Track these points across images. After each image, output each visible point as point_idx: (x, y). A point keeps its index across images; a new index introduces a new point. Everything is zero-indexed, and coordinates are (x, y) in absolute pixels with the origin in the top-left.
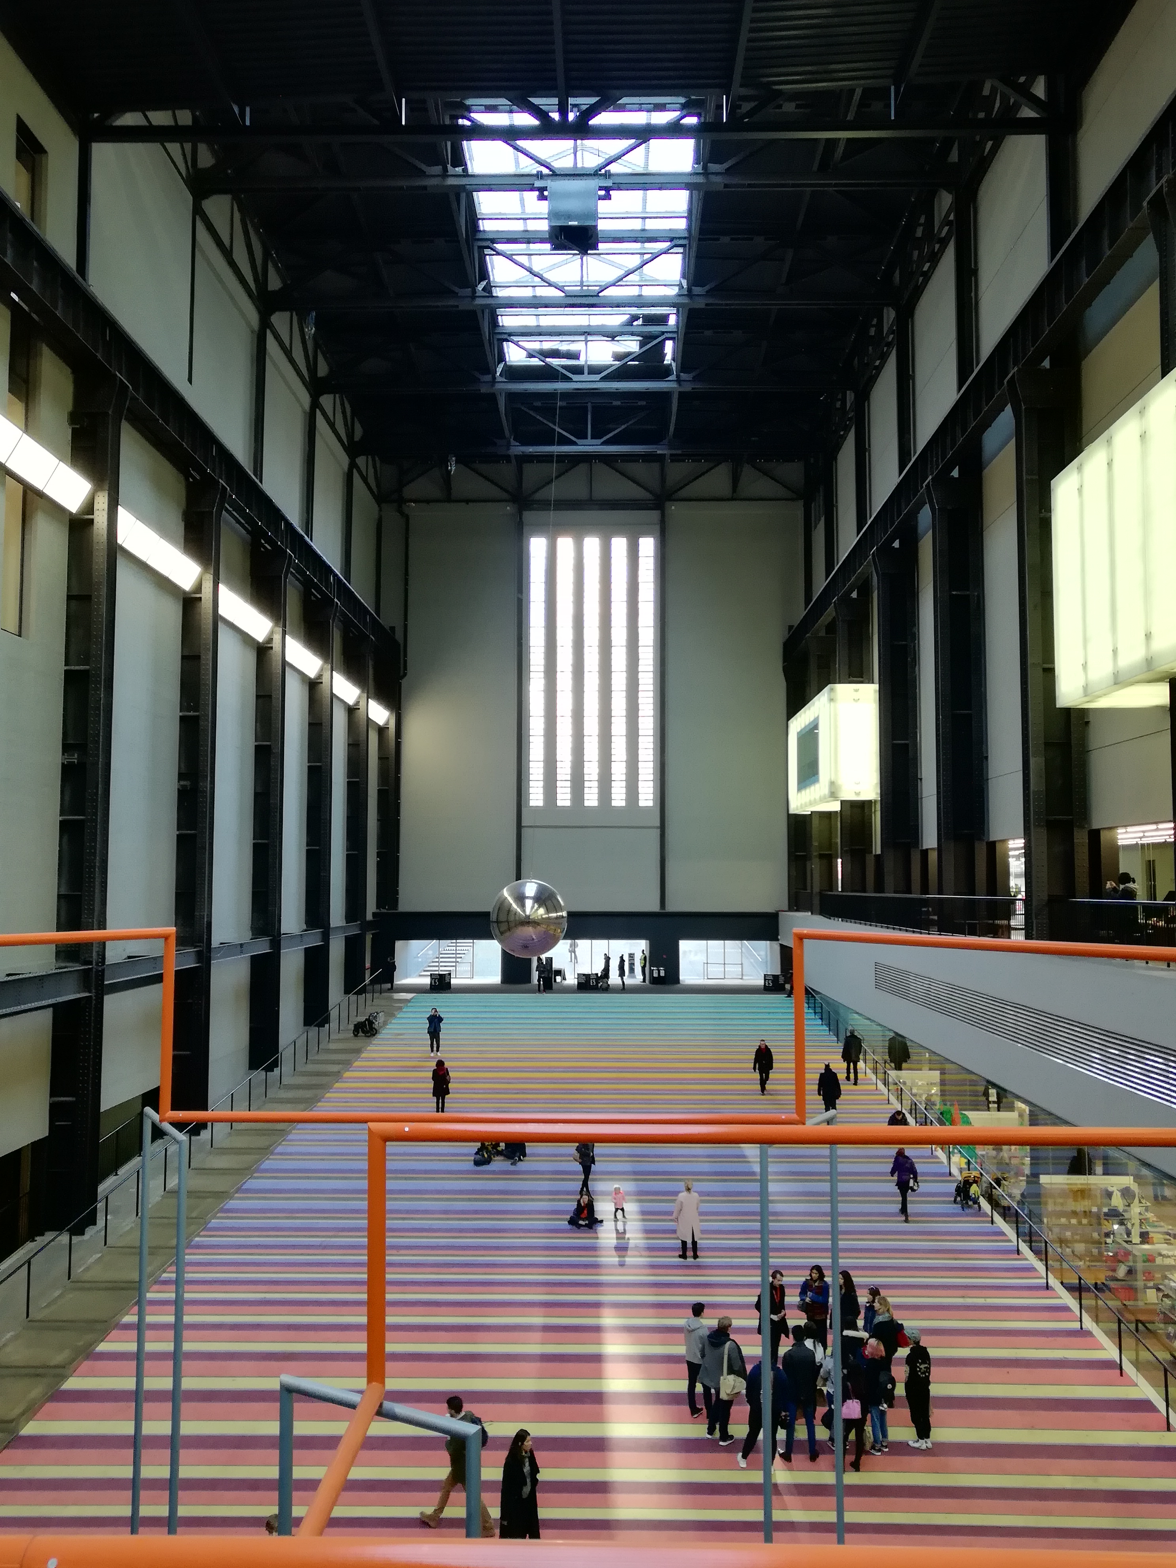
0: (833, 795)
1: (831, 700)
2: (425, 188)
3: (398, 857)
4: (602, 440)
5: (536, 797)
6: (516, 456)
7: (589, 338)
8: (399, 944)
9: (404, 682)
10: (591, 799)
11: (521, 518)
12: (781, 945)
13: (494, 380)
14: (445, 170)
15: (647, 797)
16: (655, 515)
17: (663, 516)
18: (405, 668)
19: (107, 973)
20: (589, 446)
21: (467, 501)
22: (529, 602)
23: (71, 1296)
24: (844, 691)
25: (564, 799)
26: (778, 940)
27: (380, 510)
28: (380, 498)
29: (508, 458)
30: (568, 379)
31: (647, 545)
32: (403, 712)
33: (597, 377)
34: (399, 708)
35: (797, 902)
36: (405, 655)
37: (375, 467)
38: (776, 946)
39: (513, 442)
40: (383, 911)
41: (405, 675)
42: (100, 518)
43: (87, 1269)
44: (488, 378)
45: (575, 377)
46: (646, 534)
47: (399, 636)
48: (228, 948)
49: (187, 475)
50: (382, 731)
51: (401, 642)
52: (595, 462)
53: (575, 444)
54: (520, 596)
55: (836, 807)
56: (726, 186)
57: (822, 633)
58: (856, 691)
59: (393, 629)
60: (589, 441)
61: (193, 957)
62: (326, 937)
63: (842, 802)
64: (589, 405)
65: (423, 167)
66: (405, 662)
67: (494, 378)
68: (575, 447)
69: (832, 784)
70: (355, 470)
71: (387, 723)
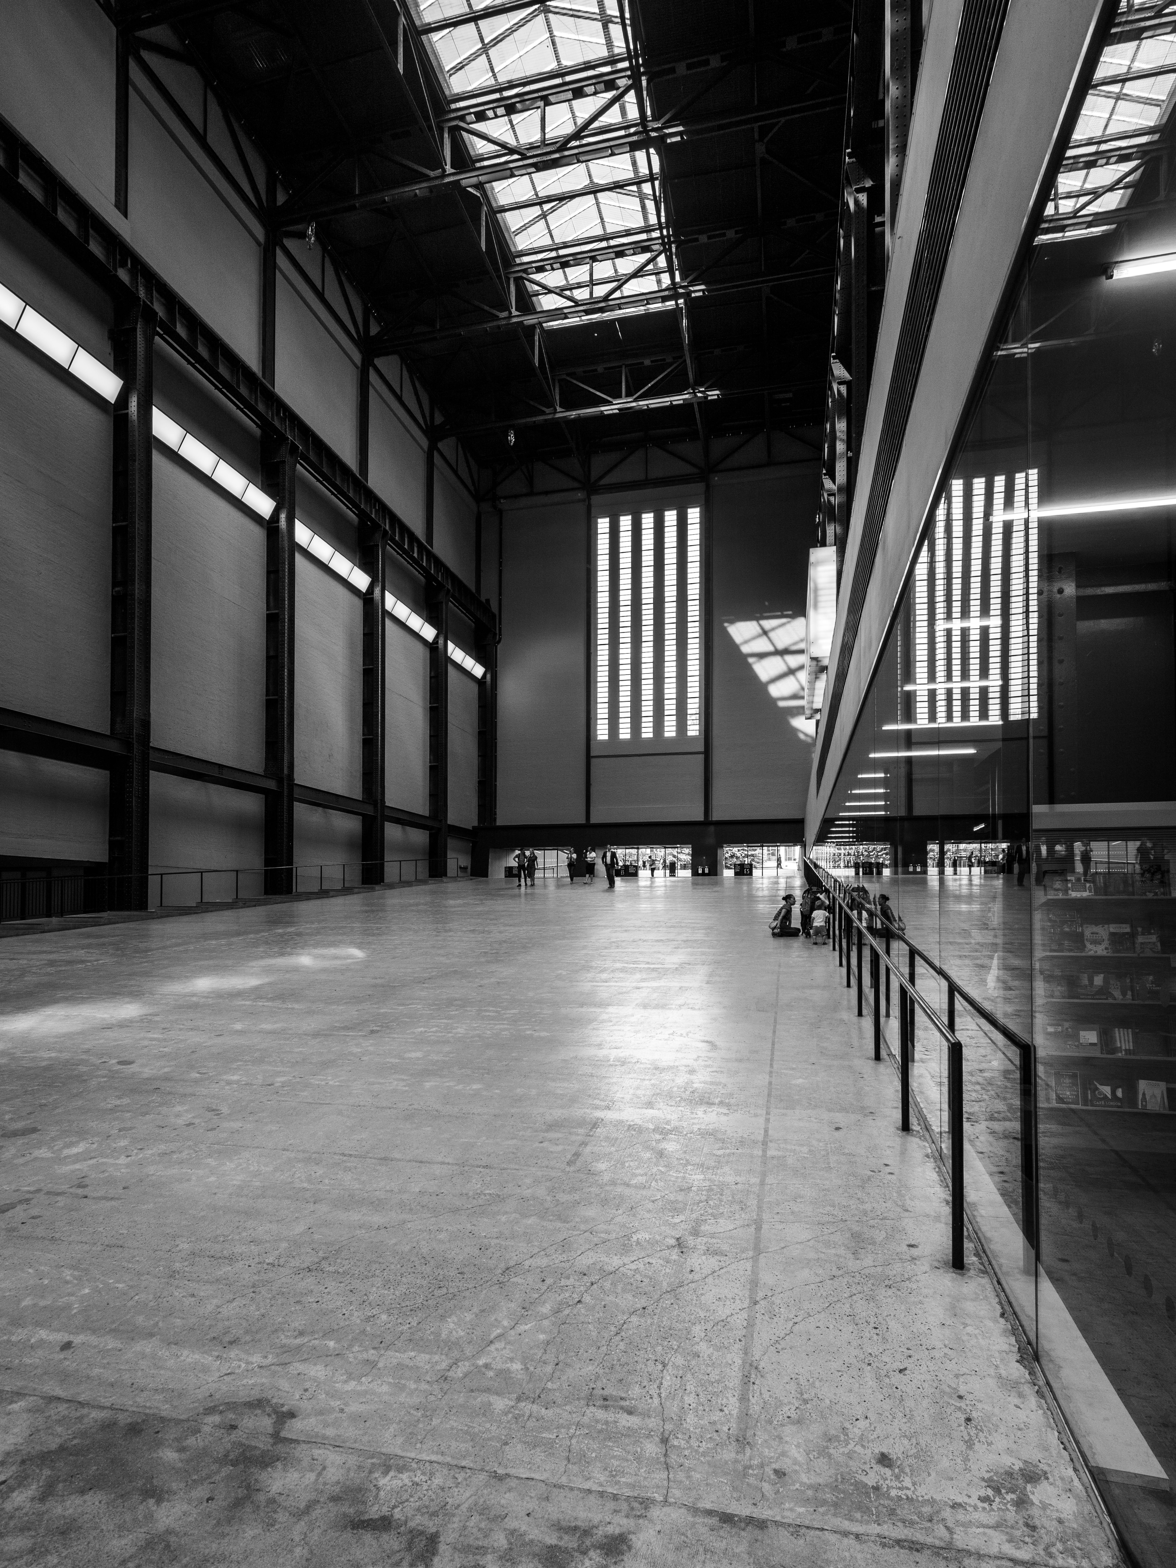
4: (635, 396)
5: (602, 732)
9: (499, 646)
10: (647, 732)
11: (589, 502)
15: (694, 728)
16: (700, 487)
17: (708, 487)
18: (500, 635)
21: (547, 493)
22: (596, 572)
25: (625, 733)
27: (478, 506)
31: (694, 514)
32: (499, 670)
36: (500, 623)
37: (469, 466)
40: (482, 826)
41: (500, 640)
46: (694, 505)
47: (494, 608)
51: (497, 613)
52: (650, 446)
53: (611, 403)
59: (488, 601)
60: (624, 399)
66: (500, 629)
70: (435, 453)
71: (484, 676)
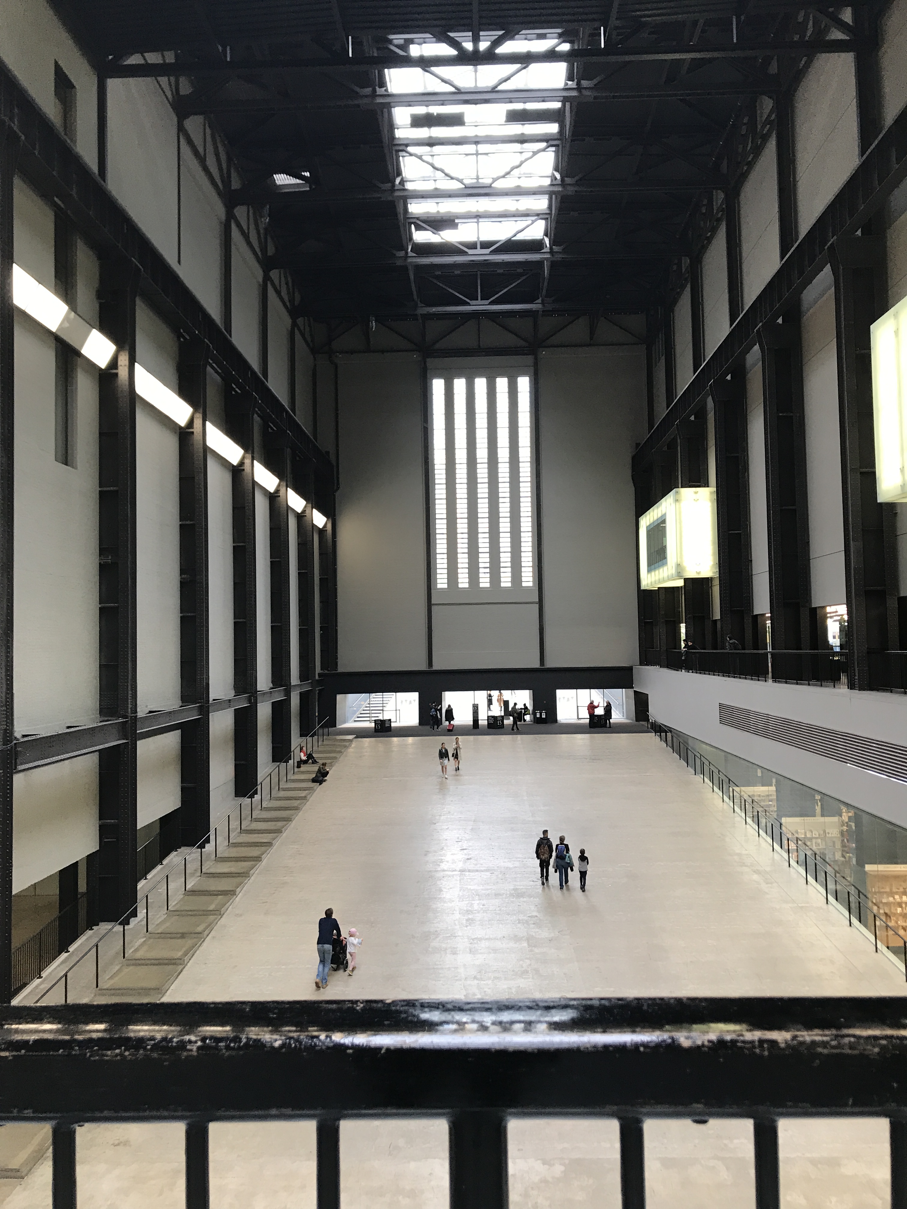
0: (679, 575)
1: (677, 501)
2: (358, 106)
3: (336, 630)
4: (490, 301)
5: (442, 581)
6: (423, 315)
7: (480, 220)
8: (339, 697)
9: (337, 494)
10: (485, 582)
11: (425, 363)
12: (635, 692)
13: (406, 256)
14: (374, 91)
15: (528, 579)
16: (530, 359)
17: (536, 359)
18: (338, 484)
19: (139, 724)
20: (479, 305)
21: (383, 352)
22: (432, 430)
23: (127, 970)
24: (687, 493)
25: (463, 581)
26: (633, 688)
27: (315, 360)
28: (314, 351)
29: (415, 317)
30: (464, 253)
31: (524, 383)
32: (337, 518)
33: (487, 251)
34: (335, 515)
35: (646, 659)
36: (338, 473)
37: (310, 326)
38: (631, 692)
39: (420, 304)
40: (326, 672)
41: (338, 488)
42: (123, 372)
43: (136, 950)
44: (402, 254)
45: (470, 252)
46: (524, 374)
47: (333, 458)
48: (222, 704)
49: (179, 336)
50: (322, 532)
51: (335, 464)
52: (482, 318)
53: (468, 304)
54: (425, 425)
55: (680, 583)
56: (595, 98)
57: (665, 449)
58: (696, 493)
59: (328, 453)
60: (479, 302)
61: (195, 712)
62: (288, 693)
63: (686, 580)
64: (479, 273)
65: (358, 89)
66: (338, 478)
67: (407, 253)
68: (468, 307)
69: (678, 565)
70: (296, 329)
71: (325, 526)
